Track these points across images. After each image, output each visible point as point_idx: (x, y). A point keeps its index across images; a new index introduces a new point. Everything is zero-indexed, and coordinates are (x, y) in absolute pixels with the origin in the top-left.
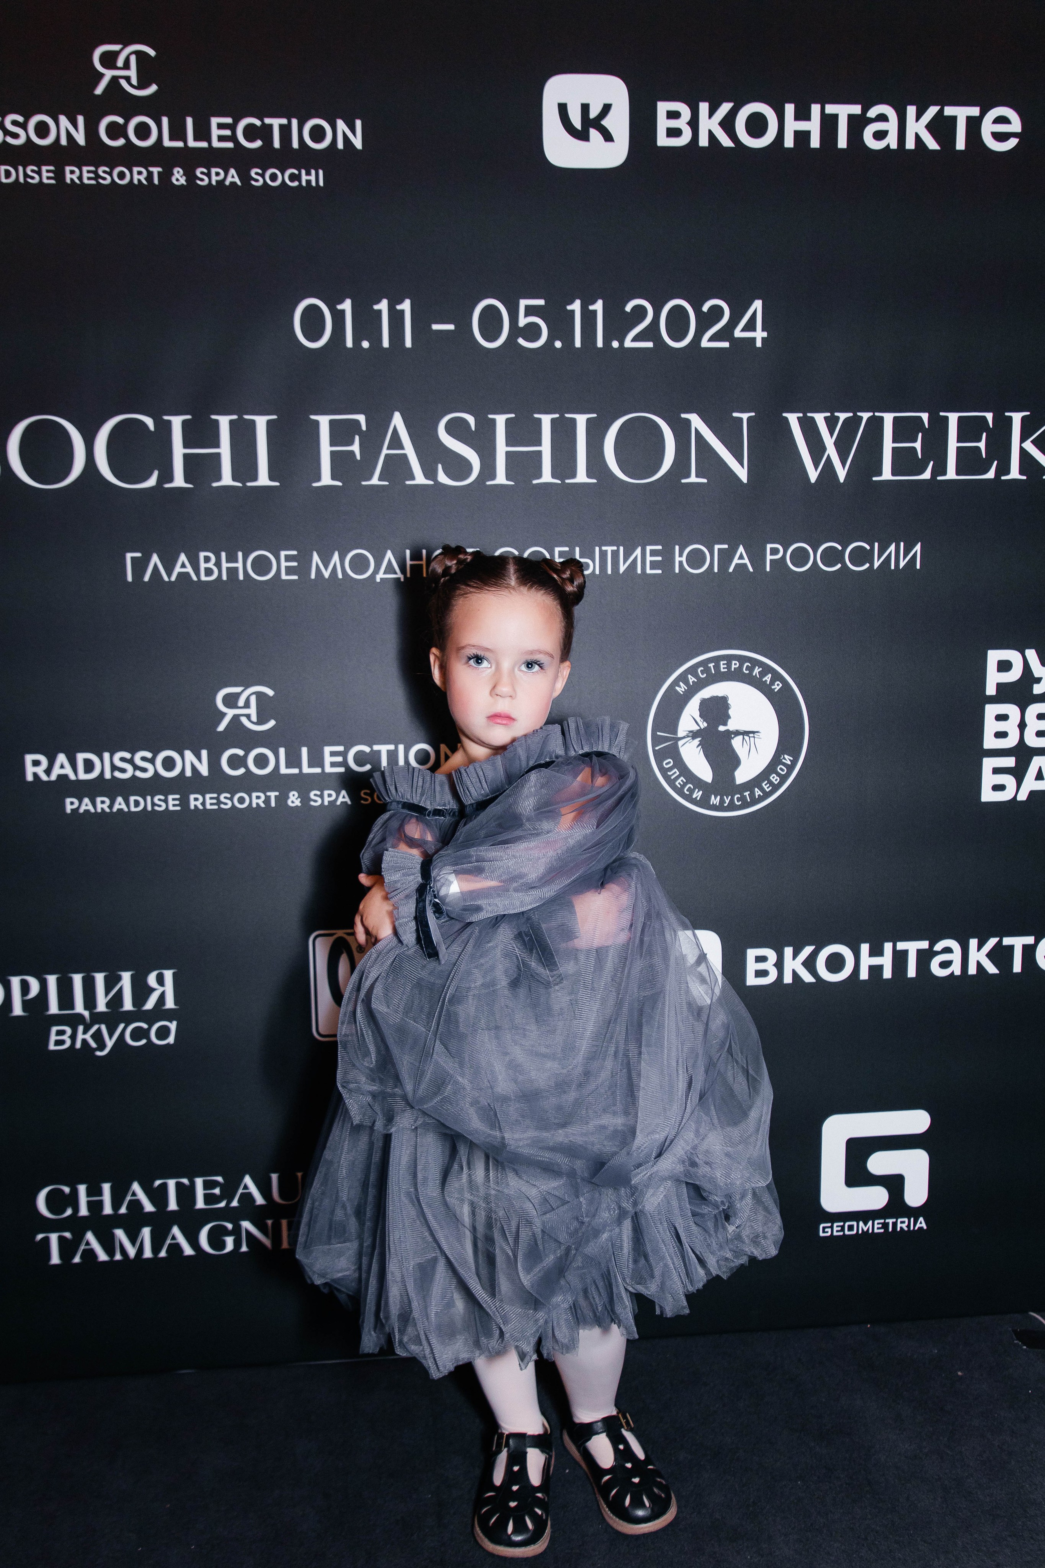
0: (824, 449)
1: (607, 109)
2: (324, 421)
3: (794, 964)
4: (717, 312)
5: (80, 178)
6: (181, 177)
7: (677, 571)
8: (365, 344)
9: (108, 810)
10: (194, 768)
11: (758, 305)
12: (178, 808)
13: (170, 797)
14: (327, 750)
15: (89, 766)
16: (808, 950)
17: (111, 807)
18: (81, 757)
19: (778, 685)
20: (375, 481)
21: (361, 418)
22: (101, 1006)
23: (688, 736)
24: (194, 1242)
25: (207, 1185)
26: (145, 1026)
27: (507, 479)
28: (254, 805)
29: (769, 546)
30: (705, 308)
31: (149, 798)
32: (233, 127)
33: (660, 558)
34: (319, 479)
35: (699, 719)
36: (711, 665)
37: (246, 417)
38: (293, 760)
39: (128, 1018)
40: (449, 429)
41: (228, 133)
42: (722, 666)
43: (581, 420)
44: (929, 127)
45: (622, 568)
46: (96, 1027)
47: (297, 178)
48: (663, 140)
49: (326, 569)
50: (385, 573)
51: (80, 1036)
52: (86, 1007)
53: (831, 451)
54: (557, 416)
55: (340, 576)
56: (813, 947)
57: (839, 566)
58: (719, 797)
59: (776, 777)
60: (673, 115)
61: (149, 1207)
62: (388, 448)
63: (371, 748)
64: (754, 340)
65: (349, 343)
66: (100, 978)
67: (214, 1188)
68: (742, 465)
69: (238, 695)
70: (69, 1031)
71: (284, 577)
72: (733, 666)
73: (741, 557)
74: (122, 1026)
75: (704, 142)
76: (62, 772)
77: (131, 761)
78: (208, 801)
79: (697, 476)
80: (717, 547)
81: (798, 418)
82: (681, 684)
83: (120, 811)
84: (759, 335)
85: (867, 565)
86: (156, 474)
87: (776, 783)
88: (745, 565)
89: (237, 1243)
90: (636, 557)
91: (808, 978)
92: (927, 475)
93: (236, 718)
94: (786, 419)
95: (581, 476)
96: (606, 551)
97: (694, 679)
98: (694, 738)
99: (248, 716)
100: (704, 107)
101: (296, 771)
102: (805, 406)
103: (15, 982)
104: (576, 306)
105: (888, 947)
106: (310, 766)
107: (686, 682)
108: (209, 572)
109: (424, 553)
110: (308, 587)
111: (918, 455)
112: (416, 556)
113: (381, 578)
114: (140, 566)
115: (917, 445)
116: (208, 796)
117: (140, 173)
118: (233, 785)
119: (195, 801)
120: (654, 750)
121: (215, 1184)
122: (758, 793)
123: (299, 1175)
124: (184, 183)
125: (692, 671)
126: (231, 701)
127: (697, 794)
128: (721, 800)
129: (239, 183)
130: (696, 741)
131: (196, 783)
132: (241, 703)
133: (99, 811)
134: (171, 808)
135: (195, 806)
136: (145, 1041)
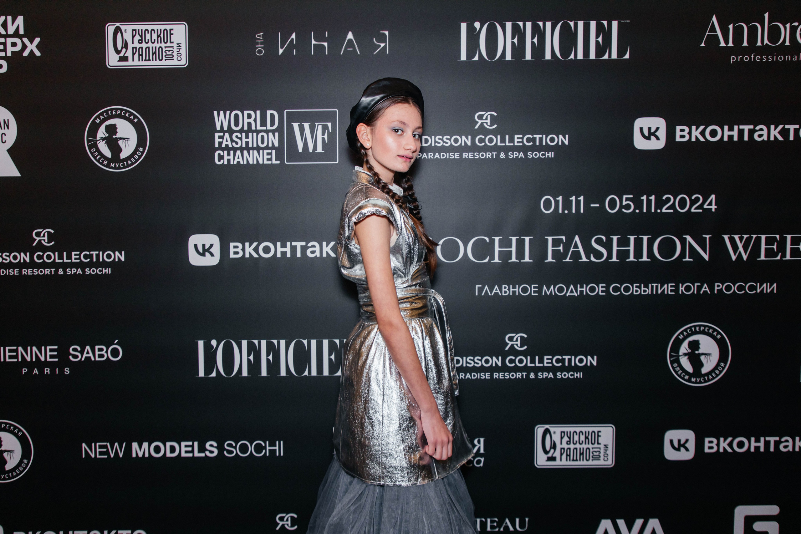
0: (738, 248)
1: (657, 129)
2: (550, 239)
3: (724, 445)
4: (697, 199)
7: (680, 293)
8: (566, 212)
9: (464, 378)
10: (496, 363)
11: (713, 197)
12: (489, 378)
13: (487, 374)
14: (545, 358)
16: (730, 439)
17: (465, 377)
19: (719, 336)
20: (568, 260)
21: (564, 238)
23: (683, 355)
25: (492, 522)
27: (617, 259)
28: (517, 378)
29: (716, 284)
30: (693, 198)
31: (479, 374)
33: (673, 288)
34: (547, 259)
35: (688, 349)
36: (693, 329)
37: (522, 237)
38: (533, 361)
42: (697, 329)
43: (645, 238)
44: (779, 132)
45: (659, 292)
48: (678, 139)
49: (548, 291)
50: (570, 293)
53: (741, 249)
54: (636, 236)
55: (553, 294)
56: (732, 438)
57: (744, 291)
59: (718, 371)
60: (682, 130)
62: (573, 248)
63: (562, 357)
64: (711, 209)
65: (560, 211)
67: (494, 523)
68: (706, 254)
69: (513, 337)
71: (533, 294)
72: (702, 329)
73: (705, 288)
75: (693, 139)
77: (473, 360)
78: (500, 376)
79: (689, 258)
80: (696, 284)
81: (728, 237)
82: (681, 335)
83: (468, 378)
84: (713, 207)
85: (754, 292)
86: (489, 257)
87: (718, 373)
88: (707, 291)
90: (665, 288)
91: (729, 450)
92: (778, 258)
93: (512, 345)
94: (723, 238)
95: (645, 258)
96: (654, 286)
97: (686, 333)
98: (685, 356)
99: (517, 345)
100: (694, 128)
101: (533, 365)
102: (731, 233)
104: (644, 198)
105: (762, 439)
106: (539, 363)
108: (505, 292)
109: (585, 286)
110: (541, 298)
111: (776, 250)
112: (582, 287)
113: (569, 295)
114: (481, 290)
115: (775, 247)
116: (500, 374)
117: (489, 154)
118: (510, 370)
119: (496, 375)
120: (670, 360)
121: (495, 521)
122: (710, 377)
123: (527, 519)
124: (504, 157)
125: (686, 330)
126: (511, 339)
127: (687, 377)
128: (696, 380)
129: (524, 157)
130: (687, 357)
131: (496, 369)
132: (515, 340)
133: (460, 378)
134: (487, 378)
135: (496, 377)
136: (472, 465)
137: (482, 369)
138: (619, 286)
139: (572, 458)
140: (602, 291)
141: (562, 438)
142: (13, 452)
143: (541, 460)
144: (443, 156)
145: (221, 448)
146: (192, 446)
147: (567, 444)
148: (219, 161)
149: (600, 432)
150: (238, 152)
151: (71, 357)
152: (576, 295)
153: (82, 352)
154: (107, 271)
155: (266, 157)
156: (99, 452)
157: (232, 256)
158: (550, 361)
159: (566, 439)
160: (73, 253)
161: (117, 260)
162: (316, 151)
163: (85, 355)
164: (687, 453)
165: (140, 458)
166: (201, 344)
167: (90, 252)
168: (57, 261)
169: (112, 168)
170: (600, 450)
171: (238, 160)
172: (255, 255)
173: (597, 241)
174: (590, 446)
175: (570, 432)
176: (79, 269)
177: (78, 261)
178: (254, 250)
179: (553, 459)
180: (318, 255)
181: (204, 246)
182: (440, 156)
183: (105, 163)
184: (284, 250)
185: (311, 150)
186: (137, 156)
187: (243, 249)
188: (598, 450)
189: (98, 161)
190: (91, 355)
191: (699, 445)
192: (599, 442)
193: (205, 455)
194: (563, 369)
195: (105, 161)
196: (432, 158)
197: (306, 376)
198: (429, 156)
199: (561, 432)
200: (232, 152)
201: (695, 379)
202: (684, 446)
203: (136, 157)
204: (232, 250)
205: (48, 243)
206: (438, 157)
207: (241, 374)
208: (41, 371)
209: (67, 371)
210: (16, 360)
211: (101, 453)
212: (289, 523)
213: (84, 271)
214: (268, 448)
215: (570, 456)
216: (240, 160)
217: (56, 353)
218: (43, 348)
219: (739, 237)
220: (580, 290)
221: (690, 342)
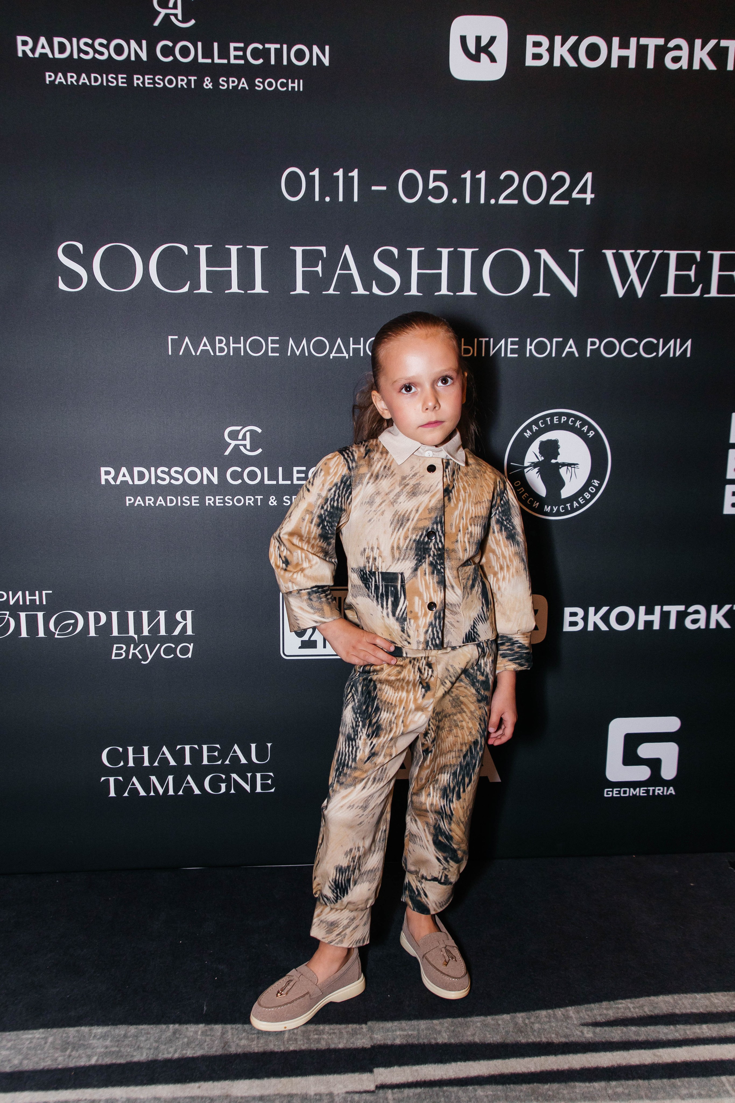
0: (629, 275)
1: (493, 39)
2: (299, 250)
3: (595, 618)
4: (561, 180)
5: (143, 83)
6: (210, 83)
7: (528, 355)
8: (328, 199)
9: (153, 505)
10: (209, 479)
11: (589, 175)
12: (198, 505)
13: (193, 498)
14: (295, 469)
15: (141, 476)
16: (605, 609)
17: (155, 503)
18: (136, 470)
19: (592, 433)
20: (331, 291)
21: (323, 249)
22: (146, 633)
23: (531, 466)
24: (200, 786)
25: (210, 750)
26: (173, 646)
27: (418, 292)
28: (247, 504)
29: (590, 340)
30: (553, 178)
31: (179, 498)
32: (244, 50)
33: (517, 347)
34: (295, 289)
35: (538, 455)
36: (548, 419)
37: (248, 247)
38: (273, 476)
39: (163, 640)
40: (381, 257)
41: (241, 53)
42: (555, 420)
44: (709, 54)
45: (492, 352)
46: (142, 645)
47: (285, 85)
48: (530, 62)
49: (298, 349)
50: (336, 353)
51: (132, 651)
52: (136, 633)
53: (634, 276)
54: (453, 249)
55: (307, 355)
56: (608, 608)
57: (636, 354)
58: (549, 507)
59: (588, 495)
60: (537, 44)
61: (173, 763)
62: (340, 270)
64: (585, 200)
65: (317, 198)
66: (145, 614)
67: (214, 752)
68: (574, 284)
69: (239, 432)
70: (125, 647)
71: (270, 354)
72: (563, 420)
73: (571, 347)
74: (159, 645)
75: (557, 63)
76: (124, 479)
77: (168, 473)
78: (217, 501)
79: (544, 292)
80: (555, 340)
81: (613, 253)
82: (528, 431)
83: (161, 506)
84: (589, 196)
85: (655, 354)
86: (189, 283)
87: (588, 498)
88: (573, 352)
89: (229, 788)
90: (502, 346)
91: (604, 627)
92: (697, 294)
93: (237, 446)
94: (604, 254)
95: (467, 291)
96: (482, 341)
97: (536, 428)
98: (535, 468)
99: (245, 446)
100: (558, 39)
101: (274, 482)
102: (618, 245)
103: (91, 614)
104: (467, 175)
105: (657, 609)
106: (284, 479)
107: (531, 430)
108: (221, 350)
109: (362, 339)
110: (286, 361)
111: (693, 280)
112: (357, 342)
113: (333, 357)
114: (177, 345)
115: (692, 273)
116: (217, 497)
117: (182, 80)
118: (234, 491)
119: (209, 500)
122: (576, 504)
123: (269, 745)
124: (212, 88)
125: (535, 422)
126: (234, 435)
127: (536, 505)
128: (552, 510)
129: (247, 88)
130: (537, 469)
131: (210, 489)
132: (240, 437)
133: (147, 505)
134: (193, 505)
135: (209, 503)
136: (172, 656)
137: (185, 489)
143: (291, 647)
144: (96, 79)
152: (347, 358)
179: (310, 644)
182: (90, 80)
191: (555, 618)
196: (75, 83)
198: (69, 80)
201: (550, 507)
206: (87, 81)
219: (631, 254)
220: (353, 348)
221: (543, 444)
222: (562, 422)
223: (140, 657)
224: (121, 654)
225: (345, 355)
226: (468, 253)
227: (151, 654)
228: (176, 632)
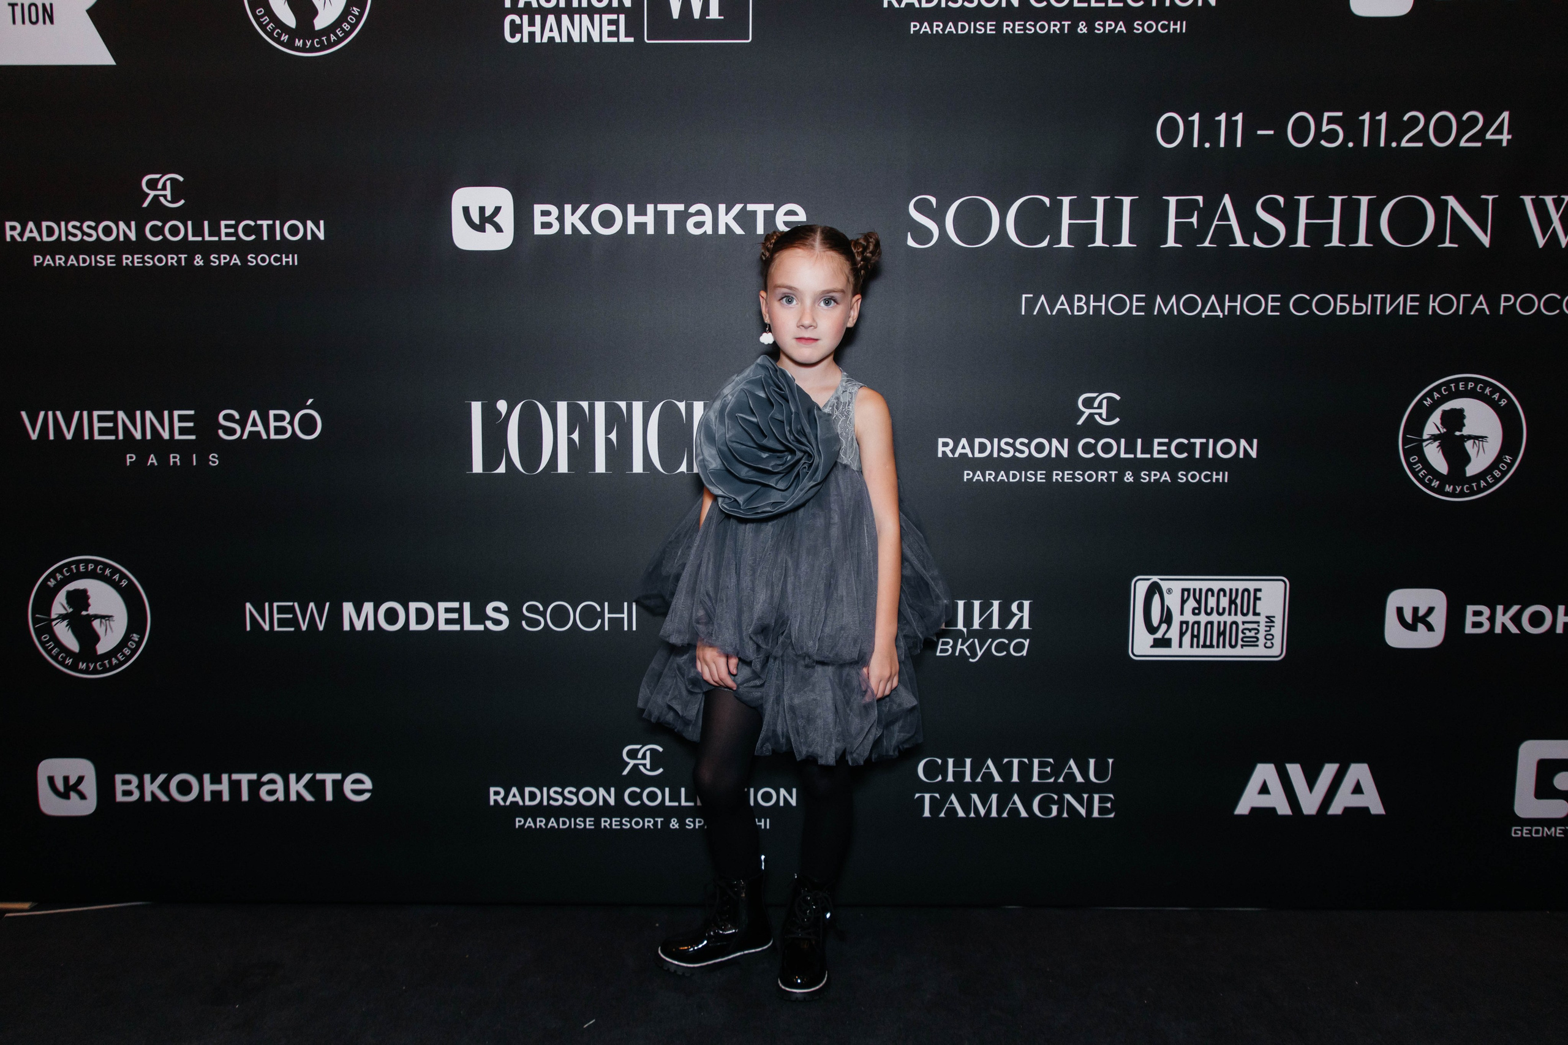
0: (1551, 222)
2: (1172, 200)
3: (1503, 618)
4: (1474, 121)
5: (1013, 29)
6: (1084, 28)
7: (1430, 313)
8: (1207, 145)
11: (1506, 115)
14: (1156, 441)
16: (1516, 608)
19: (1504, 401)
20: (1206, 244)
21: (1200, 198)
22: (976, 626)
23: (1430, 439)
24: (1028, 808)
25: (1041, 765)
26: (1007, 642)
27: (1306, 243)
28: (1099, 481)
29: (1504, 296)
30: (1465, 118)
33: (1418, 304)
34: (1165, 242)
35: (1440, 425)
36: (1452, 385)
37: (1116, 197)
38: (1131, 448)
39: (995, 634)
42: (1461, 386)
45: (1388, 311)
46: (972, 640)
47: (1167, 27)
49: (1165, 308)
50: (1208, 312)
51: (959, 647)
52: (964, 627)
53: (1557, 225)
54: (1346, 197)
55: (1176, 313)
56: (1519, 607)
57: (1557, 311)
59: (1498, 472)
61: (998, 779)
62: (1217, 221)
64: (1501, 141)
65: (1195, 145)
66: (977, 604)
67: (1047, 767)
68: (1486, 234)
69: (1095, 399)
70: (951, 642)
71: (1135, 313)
72: (1470, 386)
73: (1481, 304)
74: (990, 640)
77: (1013, 445)
78: (1066, 476)
79: (1451, 242)
80: (1462, 296)
81: (1532, 199)
82: (1428, 399)
84: (1505, 137)
86: (1049, 236)
87: (1498, 476)
88: (1483, 310)
89: (1060, 811)
90: (1400, 302)
91: (1515, 630)
93: (1091, 415)
94: (1522, 200)
95: (1362, 242)
96: (1377, 297)
97: (1438, 395)
98: (1435, 440)
99: (1100, 415)
101: (1132, 456)
102: (1537, 191)
104: (1366, 117)
106: (1142, 453)
107: (1432, 398)
108: (1080, 309)
109: (1239, 296)
110: (1151, 321)
112: (1233, 299)
113: (1205, 316)
114: (1031, 304)
117: (1055, 26)
118: (1085, 465)
119: (1056, 476)
120: (1404, 449)
121: (1048, 764)
122: (1483, 484)
123: (1110, 761)
124: (1086, 32)
125: (1437, 389)
126: (1088, 403)
127: (1435, 484)
128: (1454, 489)
129: (1125, 32)
130: (1437, 443)
131: (1058, 463)
132: (1096, 405)
133: (987, 480)
134: (1039, 480)
135: (1056, 479)
136: (1005, 653)
137: (1030, 463)
138: (1308, 298)
139: (1201, 643)
140: (1274, 309)
141: (1183, 602)
142: (111, 619)
143: (1141, 645)
144: (963, 28)
145: (514, 614)
146: (460, 611)
147: (1194, 614)
148: (513, 36)
149: (1260, 590)
150: (551, 19)
151: (221, 432)
152: (1221, 317)
153: (243, 424)
154: (291, 260)
155: (606, 28)
156: (279, 619)
157: (538, 231)
158: (1165, 448)
159: (1191, 604)
160: (223, 223)
161: (309, 238)
162: (707, 18)
163: (249, 428)
164: (1431, 633)
165: (359, 632)
166: (476, 407)
167: (256, 222)
168: (191, 238)
169: (298, 49)
170: (1259, 626)
171: (551, 34)
172: (584, 231)
173: (1265, 207)
174: (1240, 619)
175: (1201, 590)
176: (235, 256)
177: (234, 239)
178: (581, 219)
179: (1165, 643)
180: (710, 232)
181: (482, 210)
182: (956, 29)
183: (285, 38)
184: (641, 219)
185: (697, 15)
186: (347, 25)
187: (561, 219)
188: (1255, 626)
189: (270, 35)
190: (260, 428)
191: (1455, 618)
192: (1257, 611)
193: (485, 627)
194: (1190, 464)
195: (284, 34)
196: (941, 32)
197: (682, 473)
198: (935, 29)
199: (1183, 590)
200: (538, 18)
201: (1452, 487)
202: (1424, 620)
203: (345, 28)
204: (538, 219)
205: (172, 202)
206: (953, 30)
207: (556, 468)
208: (163, 459)
209: (214, 460)
210: (113, 438)
211: (282, 622)
212: (648, 762)
213: (244, 260)
214: (607, 616)
215: (1198, 637)
216: (555, 34)
217: (191, 424)
218: (166, 413)
219: (1553, 199)
220: (1229, 306)
221: (1444, 413)
222: (1469, 389)
223: (968, 654)
224: (947, 650)
225: (1220, 313)
226: (1364, 200)
227: (981, 650)
228: (1011, 626)
